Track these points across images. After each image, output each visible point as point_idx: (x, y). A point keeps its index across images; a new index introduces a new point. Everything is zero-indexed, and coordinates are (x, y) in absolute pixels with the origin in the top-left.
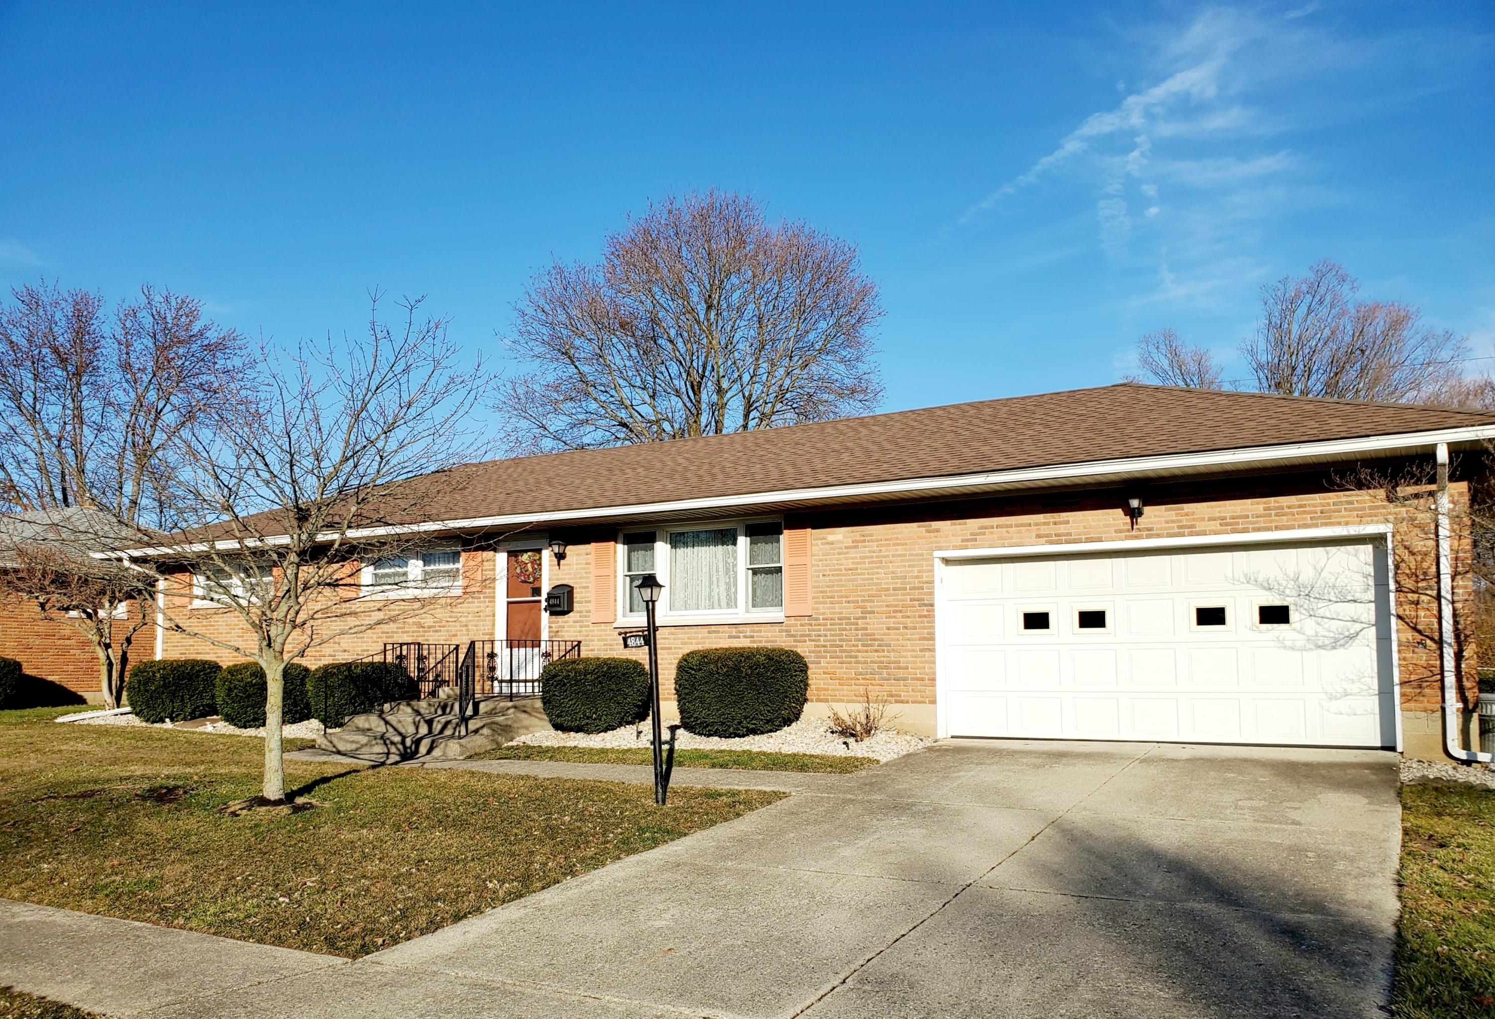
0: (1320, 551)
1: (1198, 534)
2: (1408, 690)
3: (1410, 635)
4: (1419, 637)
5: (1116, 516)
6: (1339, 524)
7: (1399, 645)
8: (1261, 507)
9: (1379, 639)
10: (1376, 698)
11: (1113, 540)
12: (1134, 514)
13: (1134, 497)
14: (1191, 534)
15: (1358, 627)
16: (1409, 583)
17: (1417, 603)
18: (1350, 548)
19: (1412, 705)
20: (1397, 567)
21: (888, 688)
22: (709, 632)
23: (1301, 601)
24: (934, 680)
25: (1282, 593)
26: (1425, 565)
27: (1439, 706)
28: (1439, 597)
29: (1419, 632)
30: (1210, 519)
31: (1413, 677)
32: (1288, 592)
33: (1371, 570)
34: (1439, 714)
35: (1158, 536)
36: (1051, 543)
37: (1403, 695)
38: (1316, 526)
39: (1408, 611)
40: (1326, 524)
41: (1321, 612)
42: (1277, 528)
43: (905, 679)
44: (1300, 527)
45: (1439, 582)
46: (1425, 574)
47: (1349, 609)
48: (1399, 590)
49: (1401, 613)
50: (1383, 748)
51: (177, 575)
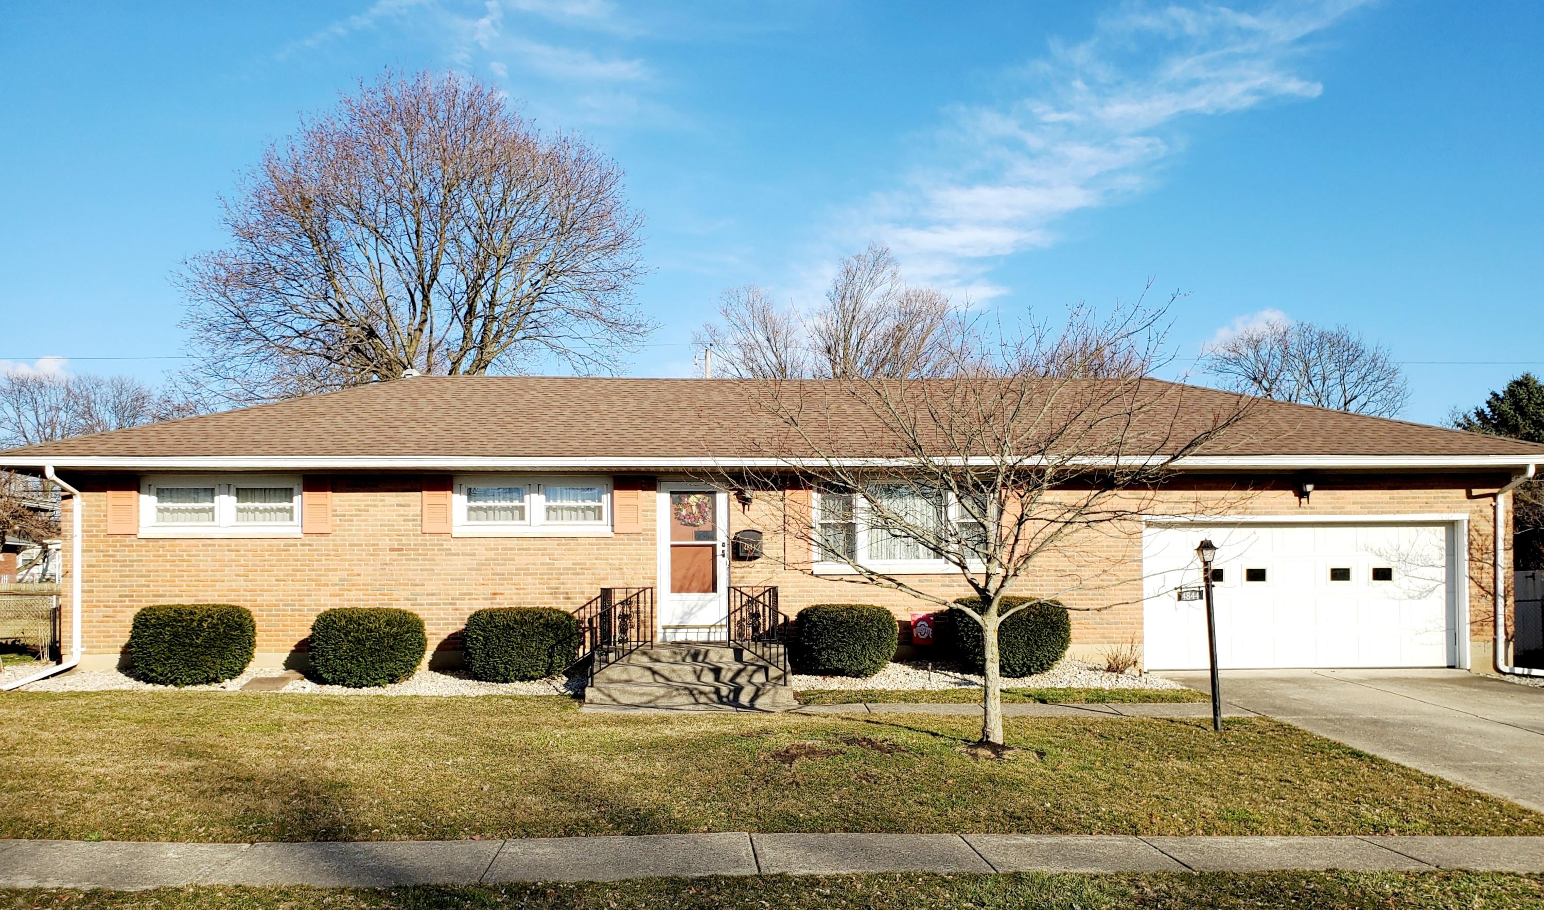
0: (1412, 529)
1: (1346, 513)
2: (1475, 627)
3: (1476, 590)
4: (1483, 592)
5: (1289, 494)
6: (1437, 512)
7: (1470, 597)
8: (1388, 496)
9: (1447, 592)
10: (1444, 633)
11: (1285, 514)
12: (1302, 494)
13: (1310, 483)
14: (1341, 513)
15: (1435, 584)
16: (1477, 555)
17: (1482, 568)
18: (1431, 528)
19: (1476, 637)
20: (1470, 544)
21: (1102, 631)
22: (920, 581)
23: (1400, 565)
24: (1142, 624)
25: (1388, 559)
26: (1487, 543)
27: (1491, 638)
28: (1495, 565)
29: (1482, 588)
30: (1354, 503)
31: (1479, 619)
32: (1392, 558)
33: (1443, 544)
34: (1491, 643)
35: (1319, 513)
37: (1472, 630)
38: (1423, 512)
39: (1476, 574)
40: (1430, 512)
41: (1413, 573)
42: (1383, 513)
43: (1116, 623)
44: (1413, 512)
45: (1495, 556)
46: (1487, 549)
47: (1428, 572)
48: (1471, 559)
49: (1472, 574)
50: (1449, 667)
51: (110, 493)
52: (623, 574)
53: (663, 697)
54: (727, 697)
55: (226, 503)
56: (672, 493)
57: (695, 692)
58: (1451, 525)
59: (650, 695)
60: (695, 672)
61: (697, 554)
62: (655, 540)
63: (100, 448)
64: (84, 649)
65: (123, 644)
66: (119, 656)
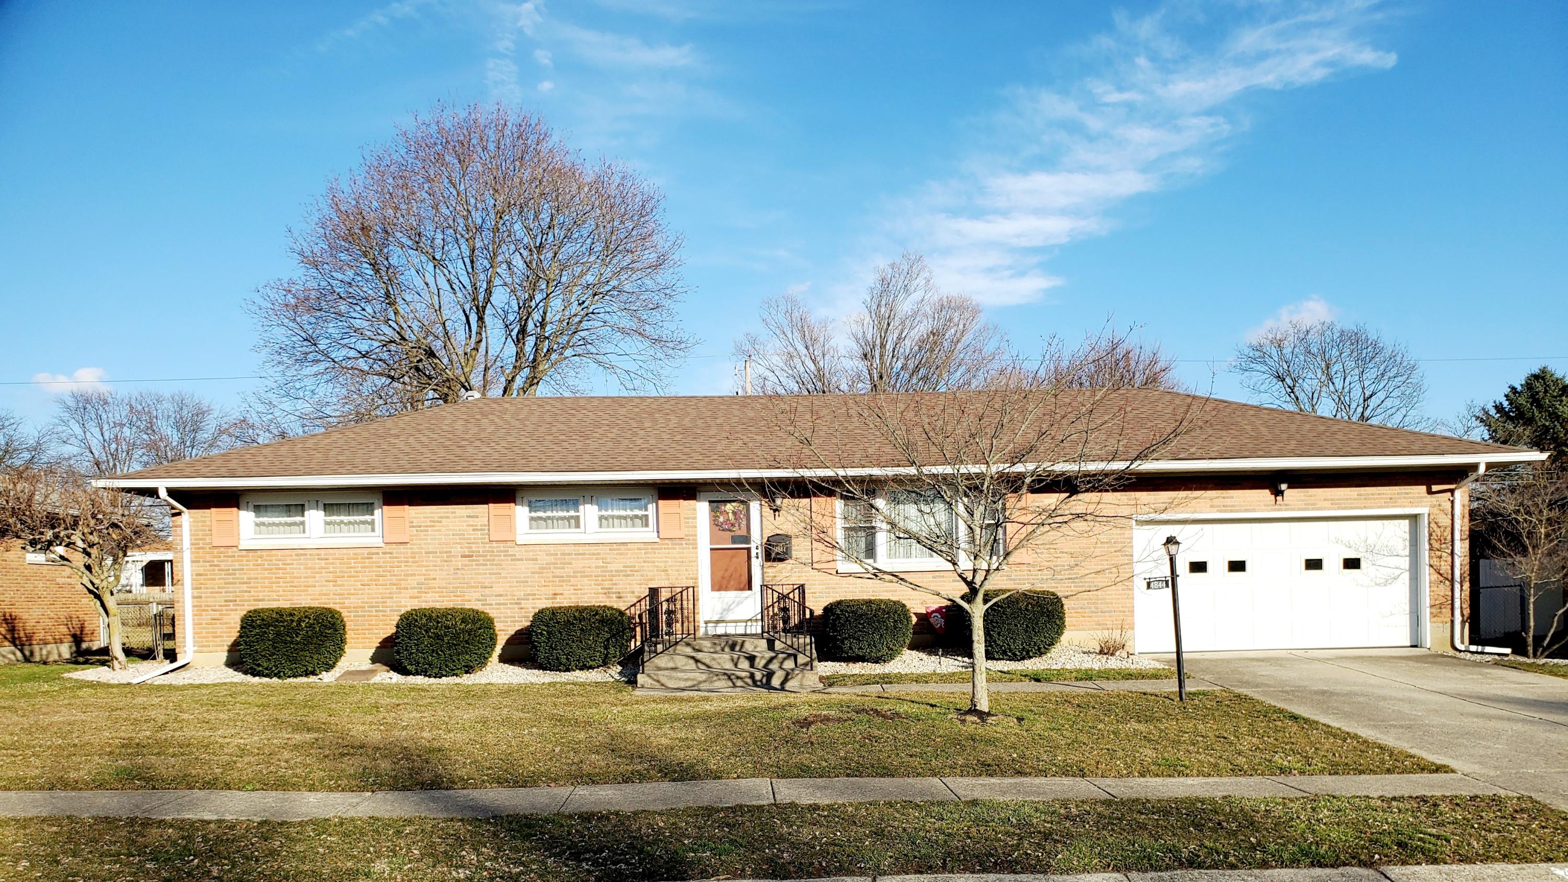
0: (1379, 522)
1: (1318, 509)
2: (1434, 610)
3: (1435, 576)
4: (1441, 579)
5: (1266, 494)
6: (1400, 506)
7: (1430, 583)
8: (1356, 493)
9: (1410, 579)
10: (1408, 616)
11: (1262, 511)
12: (1278, 493)
13: (1284, 482)
14: (1313, 509)
15: (1399, 571)
16: (1436, 545)
17: (1440, 557)
18: (1396, 522)
19: (1436, 619)
20: (1430, 535)
21: (1096, 619)
22: (934, 577)
23: (1368, 555)
24: (1133, 611)
25: (1357, 550)
26: (1445, 534)
27: (1449, 620)
28: (1452, 553)
29: (1441, 575)
30: (1325, 500)
31: (1437, 602)
32: (1360, 549)
33: (1407, 536)
34: (1449, 624)
35: (1293, 510)
36: (1221, 511)
37: (1431, 613)
38: (1387, 507)
39: (1435, 562)
40: (1393, 507)
41: (1379, 563)
42: (1351, 508)
43: (1110, 612)
44: (1378, 507)
45: (1453, 545)
46: (1445, 539)
47: (1394, 561)
48: (1431, 549)
49: (1432, 563)
50: (1412, 646)
51: (213, 510)
52: (668, 575)
53: (705, 681)
54: (761, 681)
55: (315, 517)
56: (710, 502)
57: (733, 677)
58: (1414, 519)
59: (693, 680)
60: (733, 660)
61: (733, 557)
62: (696, 544)
63: (205, 470)
64: (196, 648)
65: (230, 643)
66: (226, 654)
